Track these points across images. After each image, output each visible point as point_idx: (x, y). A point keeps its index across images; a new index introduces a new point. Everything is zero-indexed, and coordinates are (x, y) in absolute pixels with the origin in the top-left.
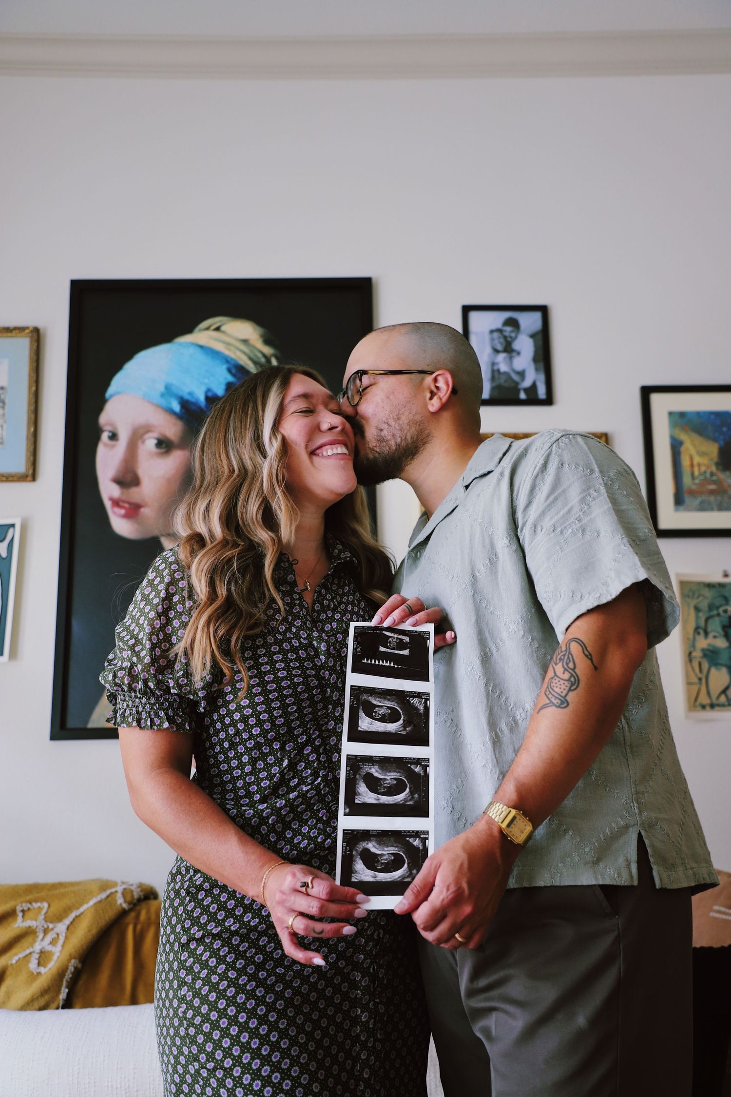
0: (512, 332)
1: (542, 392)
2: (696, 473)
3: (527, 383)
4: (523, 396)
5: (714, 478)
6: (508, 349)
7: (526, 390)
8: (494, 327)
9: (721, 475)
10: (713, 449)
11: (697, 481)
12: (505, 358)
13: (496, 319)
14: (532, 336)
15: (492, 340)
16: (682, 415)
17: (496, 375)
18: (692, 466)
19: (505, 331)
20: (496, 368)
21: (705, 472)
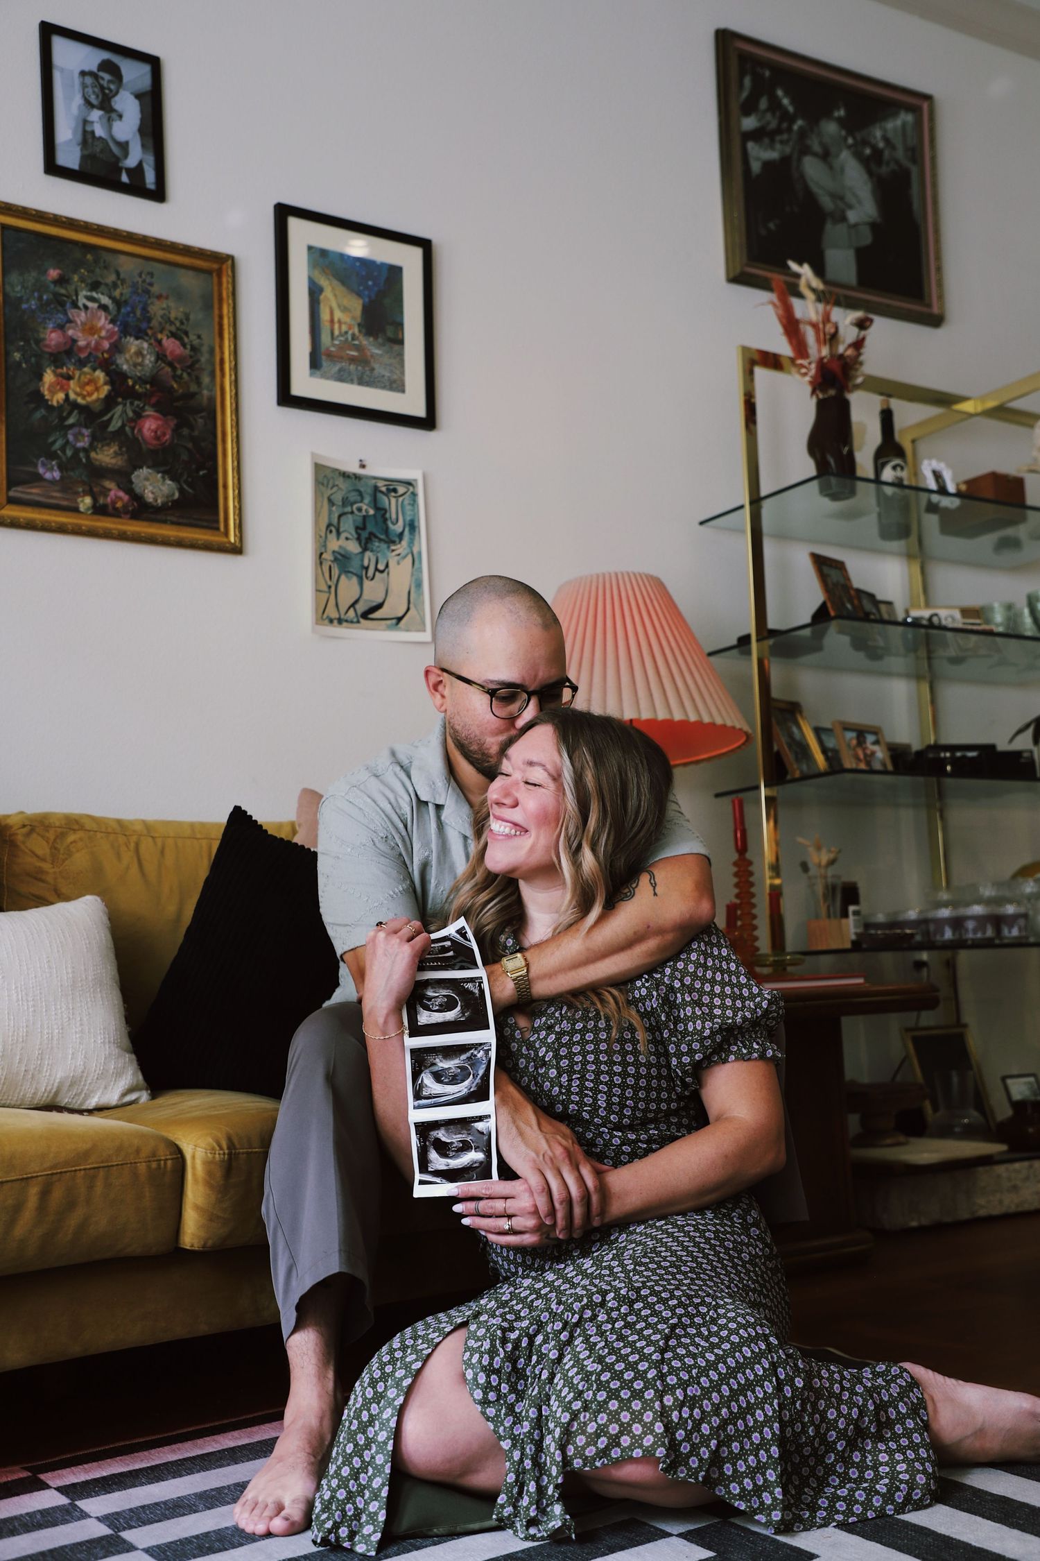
0: (109, 82)
1: (150, 178)
2: (336, 332)
3: (131, 162)
4: (125, 178)
5: (356, 342)
6: (105, 104)
7: (130, 171)
8: (87, 69)
9: (365, 341)
10: (356, 305)
11: (337, 342)
12: (100, 118)
13: (90, 58)
14: (138, 96)
15: (84, 86)
16: (324, 253)
17: (89, 136)
18: (332, 321)
19: (103, 79)
20: (88, 128)
21: (346, 333)
